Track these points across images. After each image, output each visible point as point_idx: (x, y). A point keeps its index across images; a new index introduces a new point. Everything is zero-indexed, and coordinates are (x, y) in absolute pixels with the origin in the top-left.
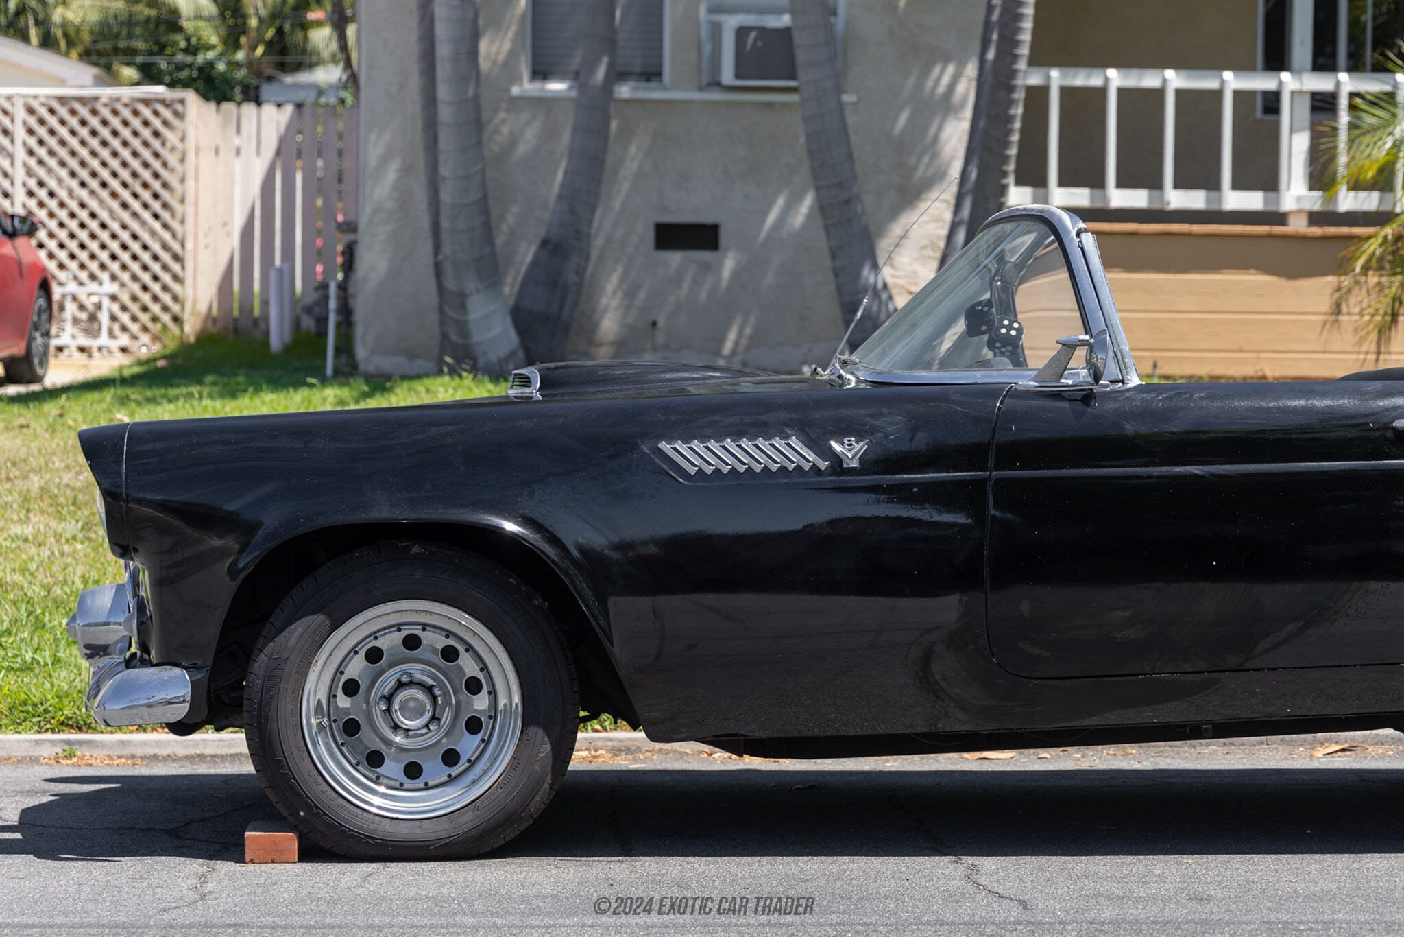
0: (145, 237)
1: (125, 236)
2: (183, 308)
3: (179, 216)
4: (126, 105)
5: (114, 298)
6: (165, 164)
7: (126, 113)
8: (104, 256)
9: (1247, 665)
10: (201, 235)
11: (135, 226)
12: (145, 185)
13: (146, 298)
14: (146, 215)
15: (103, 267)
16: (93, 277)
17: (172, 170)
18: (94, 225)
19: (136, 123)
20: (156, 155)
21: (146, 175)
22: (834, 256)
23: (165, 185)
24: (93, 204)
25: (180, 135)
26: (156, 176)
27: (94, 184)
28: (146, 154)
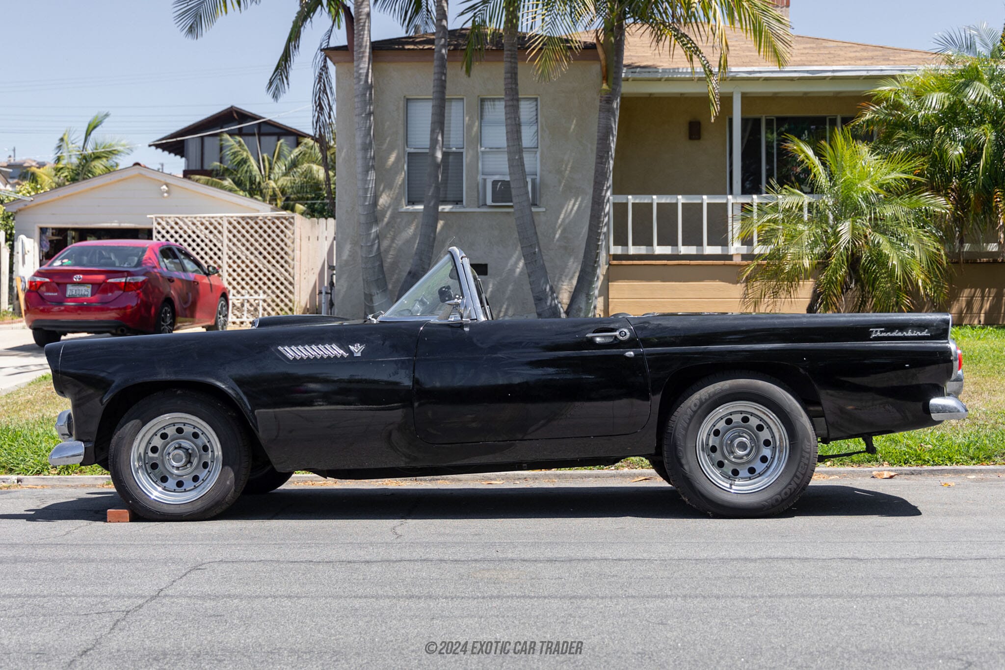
0: (278, 275)
1: (269, 275)
2: (293, 305)
3: (292, 266)
4: (269, 220)
5: (264, 301)
6: (286, 244)
7: (270, 223)
8: (260, 283)
9: (525, 438)
10: (302, 274)
11: (273, 270)
12: (278, 253)
13: (278, 301)
14: (278, 266)
15: (260, 288)
16: (256, 292)
17: (289, 247)
18: (256, 270)
19: (274, 227)
20: (282, 240)
21: (278, 249)
22: (529, 276)
23: (286, 253)
24: (256, 262)
25: (292, 231)
26: (282, 249)
27: (256, 253)
28: (278, 240)
